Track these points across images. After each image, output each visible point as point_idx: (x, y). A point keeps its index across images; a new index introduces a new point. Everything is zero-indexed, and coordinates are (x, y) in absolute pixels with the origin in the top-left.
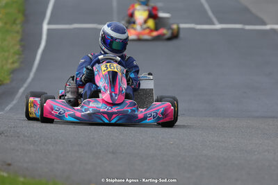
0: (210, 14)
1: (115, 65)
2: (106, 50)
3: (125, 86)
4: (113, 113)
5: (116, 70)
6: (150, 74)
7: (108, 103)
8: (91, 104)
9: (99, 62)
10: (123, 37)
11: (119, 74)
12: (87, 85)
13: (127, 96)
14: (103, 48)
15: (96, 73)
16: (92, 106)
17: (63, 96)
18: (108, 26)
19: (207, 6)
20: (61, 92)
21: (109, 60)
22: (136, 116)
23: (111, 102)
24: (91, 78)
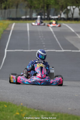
0: (60, 46)
1: (42, 64)
2: (39, 59)
3: (45, 72)
4: (42, 81)
5: (42, 66)
6: (53, 67)
7: (40, 78)
8: (34, 78)
9: (36, 63)
10: (45, 54)
11: (44, 67)
12: (32, 71)
13: (47, 75)
14: (38, 58)
15: (35, 67)
16: (34, 79)
17: (23, 75)
18: (40, 50)
19: (59, 44)
20: (22, 73)
21: (40, 63)
22: (50, 82)
23: (41, 77)
24: (33, 69)
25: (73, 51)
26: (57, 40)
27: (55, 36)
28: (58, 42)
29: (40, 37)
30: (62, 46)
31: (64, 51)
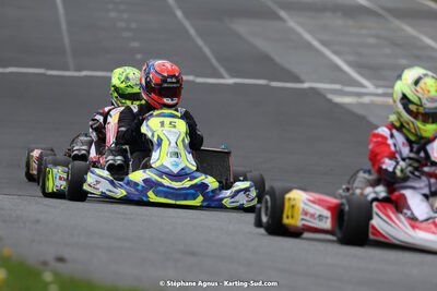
25: (274, 84)
26: (192, 31)
27: (179, 14)
28: (200, 42)
29: (113, 15)
30: (219, 60)
31: (236, 84)
